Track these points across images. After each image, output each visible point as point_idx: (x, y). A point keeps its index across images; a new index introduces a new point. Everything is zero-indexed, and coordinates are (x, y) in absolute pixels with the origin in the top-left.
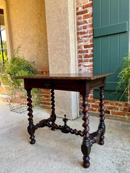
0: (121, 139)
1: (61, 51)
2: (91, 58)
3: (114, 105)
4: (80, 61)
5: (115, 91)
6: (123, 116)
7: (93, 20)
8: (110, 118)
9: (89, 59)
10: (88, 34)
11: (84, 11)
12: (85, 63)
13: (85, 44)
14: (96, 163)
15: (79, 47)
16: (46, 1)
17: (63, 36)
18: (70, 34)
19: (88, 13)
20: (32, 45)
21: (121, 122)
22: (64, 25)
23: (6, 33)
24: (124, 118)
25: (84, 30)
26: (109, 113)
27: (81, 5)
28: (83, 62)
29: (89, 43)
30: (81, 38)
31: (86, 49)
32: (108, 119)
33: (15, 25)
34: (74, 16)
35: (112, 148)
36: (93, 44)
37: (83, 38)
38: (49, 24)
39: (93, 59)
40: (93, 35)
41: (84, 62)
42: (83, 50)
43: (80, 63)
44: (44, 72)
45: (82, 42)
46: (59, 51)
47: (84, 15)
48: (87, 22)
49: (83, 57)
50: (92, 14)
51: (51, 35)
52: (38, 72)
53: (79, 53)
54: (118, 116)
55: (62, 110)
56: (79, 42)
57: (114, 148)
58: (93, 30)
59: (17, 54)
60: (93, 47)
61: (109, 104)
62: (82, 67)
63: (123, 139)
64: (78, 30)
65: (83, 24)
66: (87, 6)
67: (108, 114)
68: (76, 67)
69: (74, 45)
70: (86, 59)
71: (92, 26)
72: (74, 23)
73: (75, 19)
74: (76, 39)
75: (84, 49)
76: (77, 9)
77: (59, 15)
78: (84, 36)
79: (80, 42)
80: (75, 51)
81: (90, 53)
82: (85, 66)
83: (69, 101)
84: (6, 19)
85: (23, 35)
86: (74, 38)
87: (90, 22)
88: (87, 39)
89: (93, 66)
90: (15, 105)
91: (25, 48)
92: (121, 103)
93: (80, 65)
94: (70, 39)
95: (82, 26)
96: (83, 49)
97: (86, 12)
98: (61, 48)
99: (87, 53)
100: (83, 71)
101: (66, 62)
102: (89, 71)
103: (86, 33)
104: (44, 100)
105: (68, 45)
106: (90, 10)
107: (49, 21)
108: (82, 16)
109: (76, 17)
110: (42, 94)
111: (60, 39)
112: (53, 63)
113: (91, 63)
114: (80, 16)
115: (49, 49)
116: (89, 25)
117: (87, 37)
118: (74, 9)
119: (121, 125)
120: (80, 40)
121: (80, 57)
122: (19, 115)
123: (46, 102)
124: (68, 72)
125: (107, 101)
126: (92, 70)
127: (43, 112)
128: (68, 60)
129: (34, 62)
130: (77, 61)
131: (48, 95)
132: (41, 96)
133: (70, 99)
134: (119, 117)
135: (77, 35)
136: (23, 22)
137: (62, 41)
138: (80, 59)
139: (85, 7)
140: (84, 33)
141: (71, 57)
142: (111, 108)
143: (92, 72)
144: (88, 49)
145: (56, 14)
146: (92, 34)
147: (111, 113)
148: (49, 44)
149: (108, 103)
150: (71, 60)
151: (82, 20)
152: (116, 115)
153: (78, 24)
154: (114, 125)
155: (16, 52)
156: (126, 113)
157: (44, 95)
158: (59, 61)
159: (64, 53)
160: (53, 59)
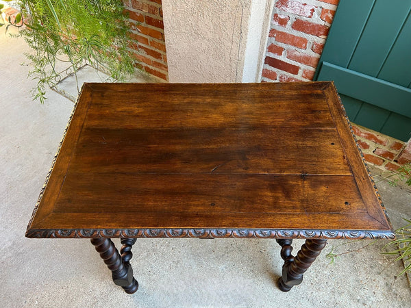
92: (384, 138)
100: (291, 11)
123: (151, 67)
126: (327, 17)
131: (157, 50)
132: (135, 47)
143: (327, 24)
156: (384, 161)
157: (144, 46)
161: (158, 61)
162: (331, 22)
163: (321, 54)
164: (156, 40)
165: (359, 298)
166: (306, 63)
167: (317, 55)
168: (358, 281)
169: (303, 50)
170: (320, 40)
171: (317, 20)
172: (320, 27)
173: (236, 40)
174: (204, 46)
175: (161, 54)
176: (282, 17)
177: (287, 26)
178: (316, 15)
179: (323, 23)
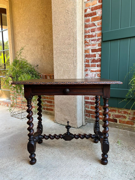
0: (130, 151)
1: (67, 55)
2: (99, 63)
3: (122, 113)
4: (87, 66)
5: (125, 99)
6: (131, 125)
7: (102, 23)
8: (116, 127)
9: (97, 63)
10: (97, 38)
11: (93, 13)
12: (92, 67)
13: (92, 48)
14: (106, 176)
15: (86, 51)
16: (52, 2)
17: (70, 39)
18: (78, 37)
19: (97, 15)
20: (36, 48)
21: (129, 132)
22: (72, 27)
23: (9, 34)
24: (132, 127)
25: (92, 33)
26: (116, 121)
27: (89, 7)
28: (90, 67)
29: (97, 47)
30: (88, 42)
31: (94, 53)
32: (115, 128)
33: (18, 25)
34: (83, 18)
35: (121, 160)
36: (101, 48)
37: (91, 42)
38: (56, 25)
39: (101, 64)
40: (102, 39)
41: (91, 67)
42: (90, 55)
43: (87, 68)
44: (48, 76)
45: (90, 45)
46: (65, 55)
47: (93, 17)
48: (96, 25)
49: (90, 62)
50: (102, 16)
51: (57, 37)
52: (41, 76)
53: (86, 57)
54: (125, 124)
55: (66, 117)
56: (86, 46)
57: (123, 160)
58: (102, 34)
59: (20, 57)
60: (101, 51)
61: (117, 112)
62: (89, 72)
63: (132, 151)
64: (85, 33)
65: (91, 27)
66: (96, 8)
67: (115, 123)
68: (82, 72)
69: (81, 48)
70: (93, 63)
71: (101, 29)
72: (82, 25)
73: (83, 22)
74: (84, 42)
75: (91, 53)
76: (86, 11)
77: (66, 17)
78: (92, 39)
79: (88, 46)
80: (82, 55)
81: (98, 58)
82: (92, 71)
83: (75, 108)
84: (9, 19)
85: (26, 36)
86: (81, 41)
87: (98, 25)
88: (95, 43)
89: (100, 71)
90: (16, 110)
91: (28, 50)
92: (129, 111)
93: (86, 70)
94: (78, 42)
95: (90, 28)
97: (95, 14)
98: (68, 51)
99: (95, 58)
100: (89, 77)
101: (72, 66)
102: (97, 77)
103: (94, 36)
104: (47, 106)
105: (75, 48)
106: (99, 12)
107: (56, 22)
108: (90, 18)
109: (84, 19)
110: (44, 99)
111: (66, 42)
112: (58, 67)
113: (99, 68)
114: (88, 18)
115: (54, 52)
116: (98, 28)
117: (95, 41)
118: (83, 11)
119: (129, 134)
120: (87, 44)
121: (87, 61)
122: (21, 121)
123: (49, 108)
124: (74, 77)
125: (114, 109)
127: (46, 119)
128: (75, 65)
129: (38, 66)
130: (84, 66)
131: (51, 100)
132: (44, 101)
133: (76, 106)
134: (128, 126)
135: (85, 38)
136: (27, 23)
137: (69, 44)
138: (87, 63)
139: (94, 9)
140: (92, 36)
141: (78, 61)
142: (118, 116)
143: (100, 77)
144: (95, 53)
145: (63, 16)
146: (100, 37)
147: (118, 121)
148: (55, 47)
149: (115, 111)
150: (78, 65)
151: (91, 23)
152: (124, 124)
153: (86, 26)
154: (122, 135)
155: (18, 54)
156: (134, 122)
157: (47, 100)
158: (65, 65)
159: (71, 56)
160: (59, 63)
161: (51, 104)
164: (51, 97)
178: (96, 76)
179: (99, 78)
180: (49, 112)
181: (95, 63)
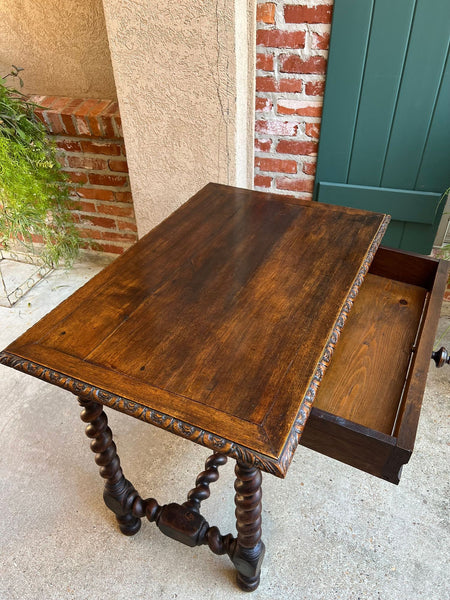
2: (315, 78)
4: (264, 84)
9: (306, 78)
12: (285, 94)
13: (290, 2)
28: (274, 90)
31: (294, 27)
36: (331, 7)
39: (324, 84)
41: (282, 90)
42: (277, 32)
43: (262, 95)
46: (171, 46)
49: (276, 68)
60: (330, 20)
62: (270, 114)
70: (291, 76)
75: (282, 26)
81: (314, 54)
82: (283, 110)
89: (320, 112)
93: (260, 104)
96: (278, 27)
98: (185, 29)
99: (299, 51)
100: (272, 133)
102: (302, 135)
104: (95, 235)
110: (77, 212)
112: (141, 103)
113: (314, 101)
121: (265, 63)
123: (100, 242)
126: (313, 132)
131: (108, 216)
132: (76, 219)
138: (263, 74)
141: (237, 86)
143: (314, 139)
144: (302, 27)
157: (89, 214)
158: (174, 98)
159: (204, 61)
160: (142, 82)
161: (111, 230)
162: (318, 137)
163: (314, 175)
164: (107, 203)
165: (440, 439)
166: (300, 190)
167: (310, 178)
168: (431, 422)
169: (294, 175)
170: (311, 159)
171: (302, 137)
172: (307, 145)
173: (222, 164)
174: (184, 182)
175: (113, 221)
176: (264, 141)
177: (271, 151)
178: (300, 132)
179: (309, 139)
180: (108, 257)
181: (298, 76)
